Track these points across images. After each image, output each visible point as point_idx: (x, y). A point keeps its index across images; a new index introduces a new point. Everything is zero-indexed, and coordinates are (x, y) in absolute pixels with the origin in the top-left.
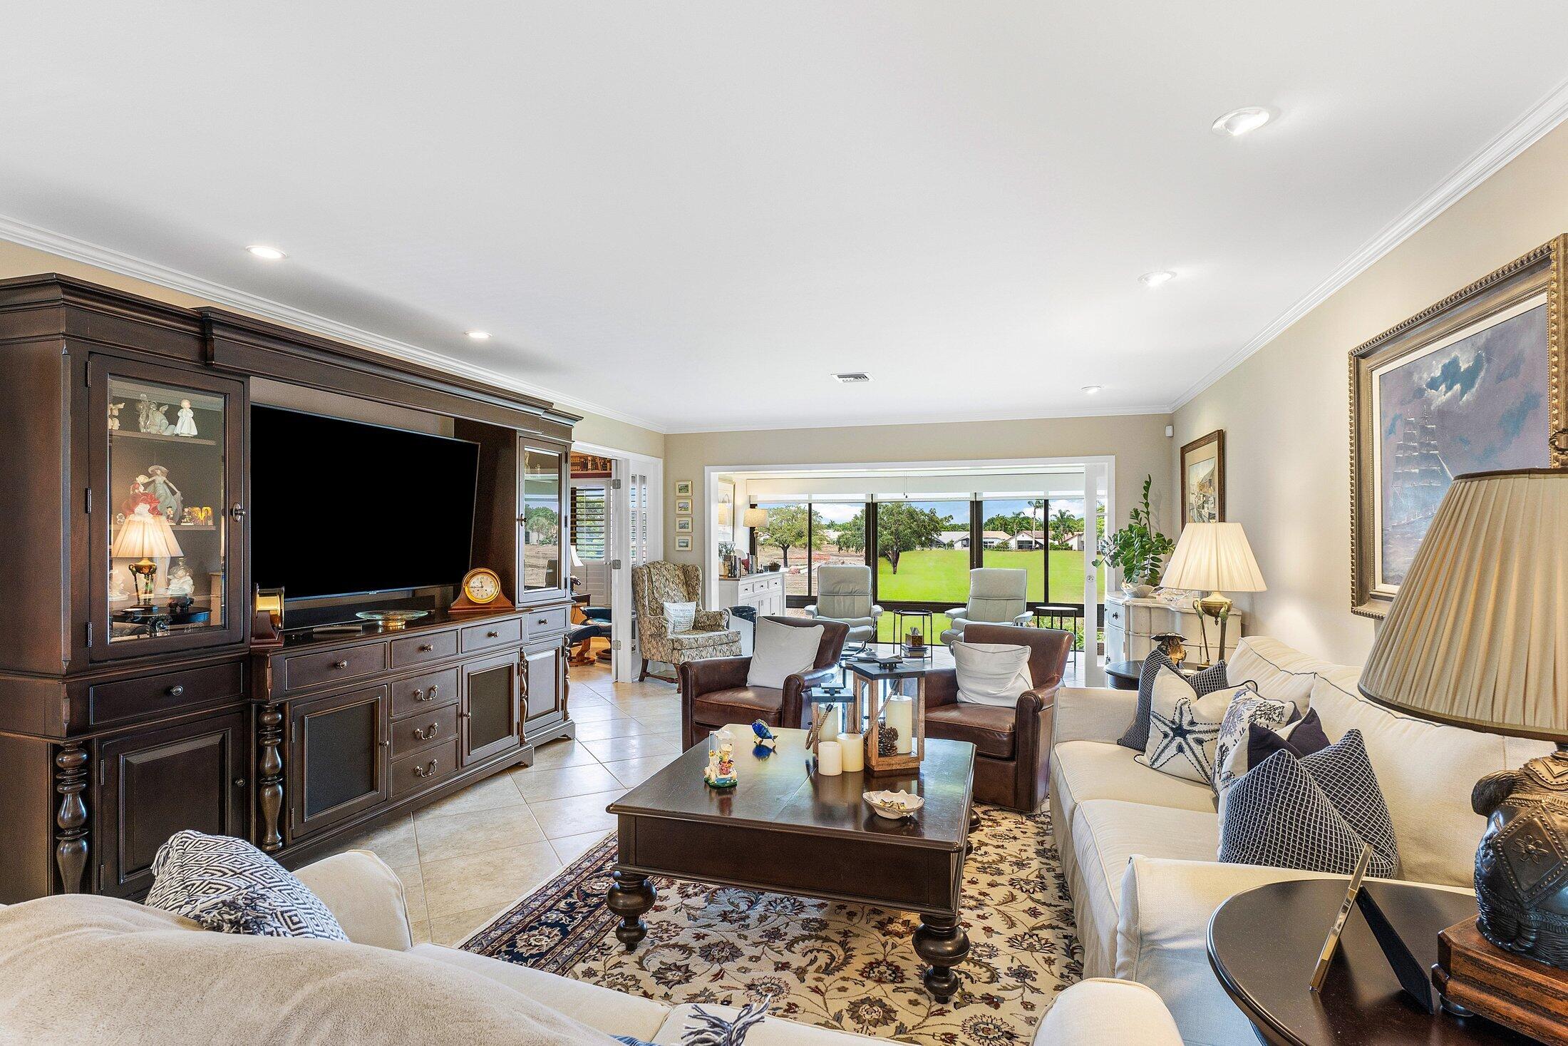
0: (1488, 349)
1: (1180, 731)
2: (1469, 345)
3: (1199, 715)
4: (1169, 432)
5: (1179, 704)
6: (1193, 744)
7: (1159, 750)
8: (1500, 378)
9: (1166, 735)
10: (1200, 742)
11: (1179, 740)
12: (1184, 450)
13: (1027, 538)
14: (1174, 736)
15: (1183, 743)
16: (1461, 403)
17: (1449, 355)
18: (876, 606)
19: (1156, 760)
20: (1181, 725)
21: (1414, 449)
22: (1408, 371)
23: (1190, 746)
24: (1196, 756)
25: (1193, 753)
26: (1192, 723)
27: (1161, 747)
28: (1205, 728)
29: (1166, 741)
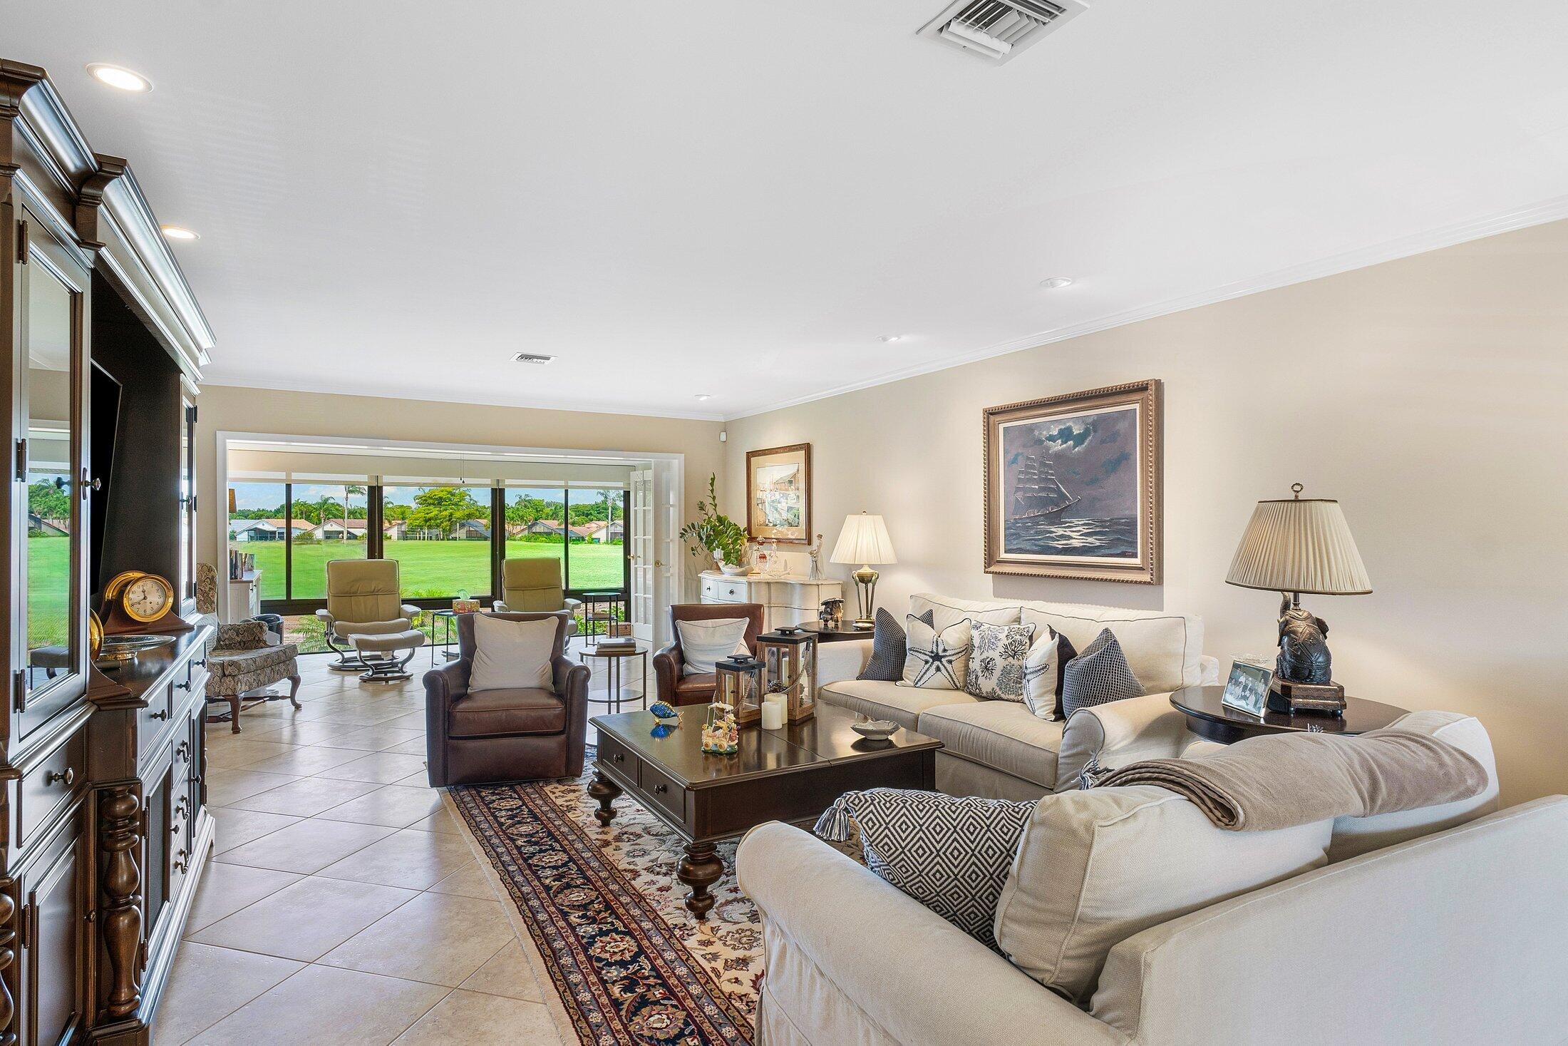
0: (1094, 426)
1: (937, 657)
2: (1081, 421)
3: (948, 644)
4: (723, 437)
5: (935, 640)
6: (946, 664)
7: (921, 674)
8: (1103, 442)
9: (927, 662)
10: (950, 662)
11: (937, 663)
12: (750, 455)
13: (336, 528)
14: (933, 661)
15: (940, 665)
16: (1073, 452)
17: (1065, 424)
18: (404, 606)
19: (919, 681)
20: (937, 653)
21: (1035, 474)
22: (1030, 429)
23: (944, 666)
24: (948, 672)
25: (947, 670)
26: (945, 650)
27: (923, 671)
28: (953, 652)
29: (928, 666)
